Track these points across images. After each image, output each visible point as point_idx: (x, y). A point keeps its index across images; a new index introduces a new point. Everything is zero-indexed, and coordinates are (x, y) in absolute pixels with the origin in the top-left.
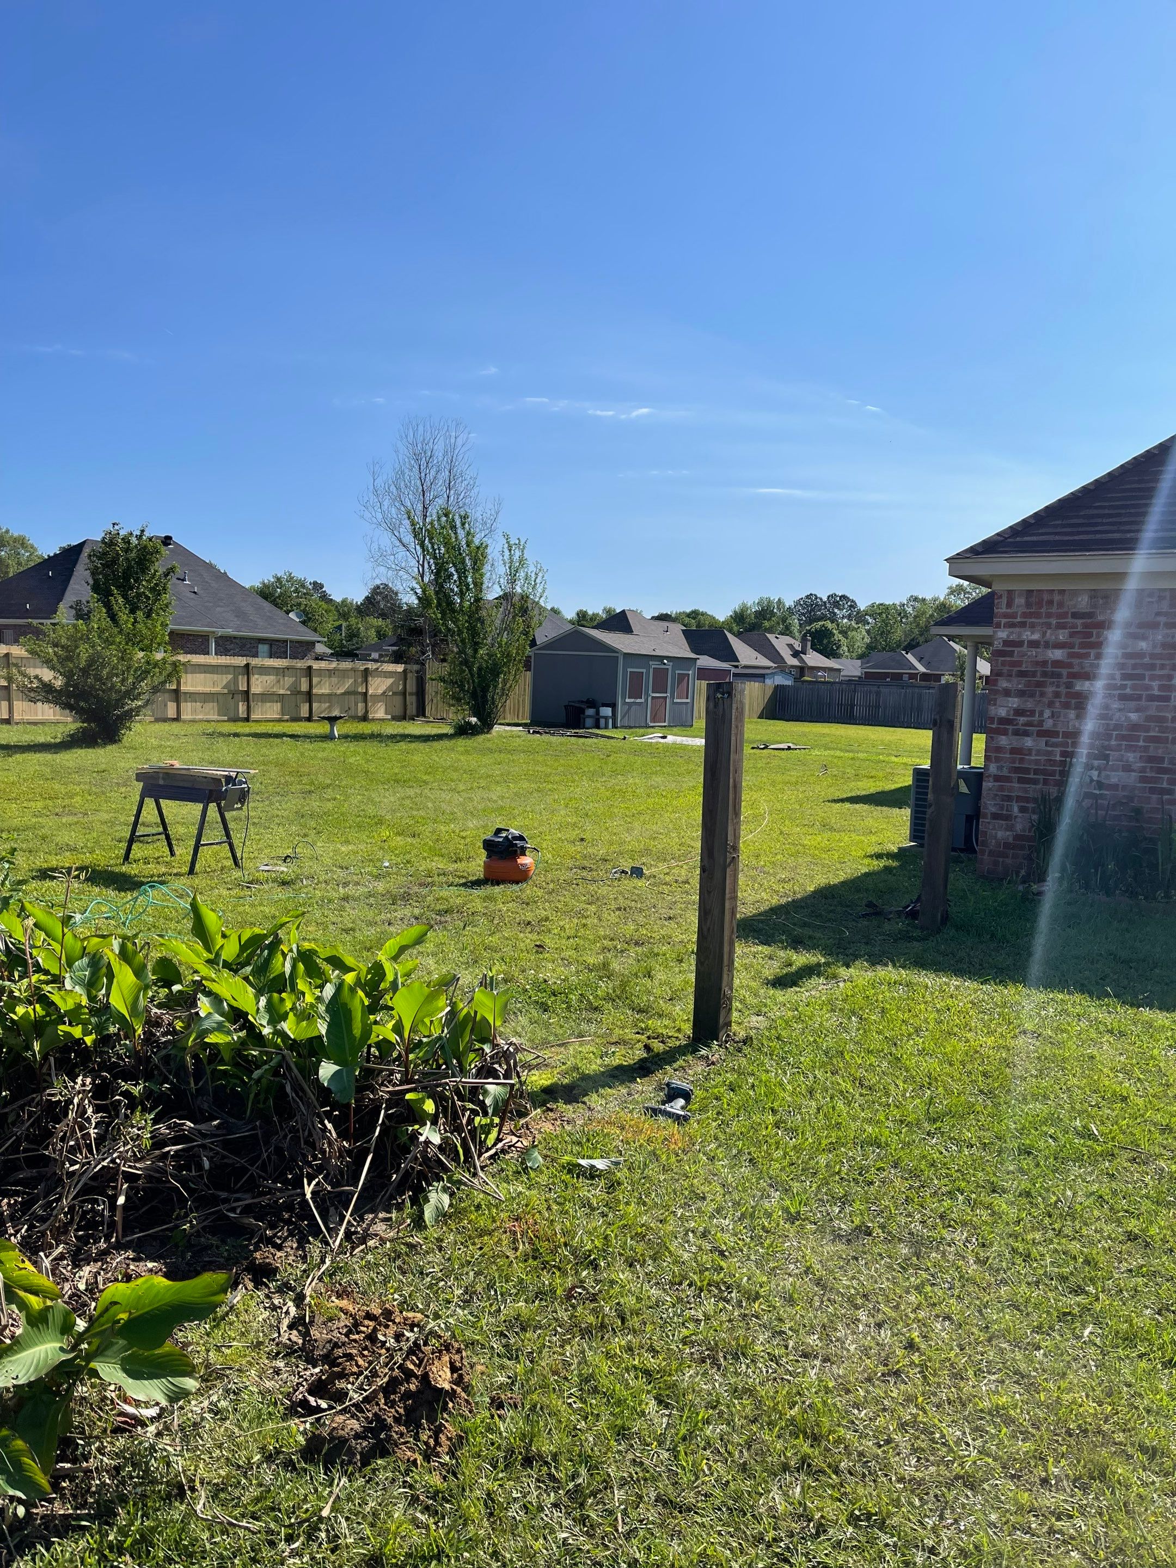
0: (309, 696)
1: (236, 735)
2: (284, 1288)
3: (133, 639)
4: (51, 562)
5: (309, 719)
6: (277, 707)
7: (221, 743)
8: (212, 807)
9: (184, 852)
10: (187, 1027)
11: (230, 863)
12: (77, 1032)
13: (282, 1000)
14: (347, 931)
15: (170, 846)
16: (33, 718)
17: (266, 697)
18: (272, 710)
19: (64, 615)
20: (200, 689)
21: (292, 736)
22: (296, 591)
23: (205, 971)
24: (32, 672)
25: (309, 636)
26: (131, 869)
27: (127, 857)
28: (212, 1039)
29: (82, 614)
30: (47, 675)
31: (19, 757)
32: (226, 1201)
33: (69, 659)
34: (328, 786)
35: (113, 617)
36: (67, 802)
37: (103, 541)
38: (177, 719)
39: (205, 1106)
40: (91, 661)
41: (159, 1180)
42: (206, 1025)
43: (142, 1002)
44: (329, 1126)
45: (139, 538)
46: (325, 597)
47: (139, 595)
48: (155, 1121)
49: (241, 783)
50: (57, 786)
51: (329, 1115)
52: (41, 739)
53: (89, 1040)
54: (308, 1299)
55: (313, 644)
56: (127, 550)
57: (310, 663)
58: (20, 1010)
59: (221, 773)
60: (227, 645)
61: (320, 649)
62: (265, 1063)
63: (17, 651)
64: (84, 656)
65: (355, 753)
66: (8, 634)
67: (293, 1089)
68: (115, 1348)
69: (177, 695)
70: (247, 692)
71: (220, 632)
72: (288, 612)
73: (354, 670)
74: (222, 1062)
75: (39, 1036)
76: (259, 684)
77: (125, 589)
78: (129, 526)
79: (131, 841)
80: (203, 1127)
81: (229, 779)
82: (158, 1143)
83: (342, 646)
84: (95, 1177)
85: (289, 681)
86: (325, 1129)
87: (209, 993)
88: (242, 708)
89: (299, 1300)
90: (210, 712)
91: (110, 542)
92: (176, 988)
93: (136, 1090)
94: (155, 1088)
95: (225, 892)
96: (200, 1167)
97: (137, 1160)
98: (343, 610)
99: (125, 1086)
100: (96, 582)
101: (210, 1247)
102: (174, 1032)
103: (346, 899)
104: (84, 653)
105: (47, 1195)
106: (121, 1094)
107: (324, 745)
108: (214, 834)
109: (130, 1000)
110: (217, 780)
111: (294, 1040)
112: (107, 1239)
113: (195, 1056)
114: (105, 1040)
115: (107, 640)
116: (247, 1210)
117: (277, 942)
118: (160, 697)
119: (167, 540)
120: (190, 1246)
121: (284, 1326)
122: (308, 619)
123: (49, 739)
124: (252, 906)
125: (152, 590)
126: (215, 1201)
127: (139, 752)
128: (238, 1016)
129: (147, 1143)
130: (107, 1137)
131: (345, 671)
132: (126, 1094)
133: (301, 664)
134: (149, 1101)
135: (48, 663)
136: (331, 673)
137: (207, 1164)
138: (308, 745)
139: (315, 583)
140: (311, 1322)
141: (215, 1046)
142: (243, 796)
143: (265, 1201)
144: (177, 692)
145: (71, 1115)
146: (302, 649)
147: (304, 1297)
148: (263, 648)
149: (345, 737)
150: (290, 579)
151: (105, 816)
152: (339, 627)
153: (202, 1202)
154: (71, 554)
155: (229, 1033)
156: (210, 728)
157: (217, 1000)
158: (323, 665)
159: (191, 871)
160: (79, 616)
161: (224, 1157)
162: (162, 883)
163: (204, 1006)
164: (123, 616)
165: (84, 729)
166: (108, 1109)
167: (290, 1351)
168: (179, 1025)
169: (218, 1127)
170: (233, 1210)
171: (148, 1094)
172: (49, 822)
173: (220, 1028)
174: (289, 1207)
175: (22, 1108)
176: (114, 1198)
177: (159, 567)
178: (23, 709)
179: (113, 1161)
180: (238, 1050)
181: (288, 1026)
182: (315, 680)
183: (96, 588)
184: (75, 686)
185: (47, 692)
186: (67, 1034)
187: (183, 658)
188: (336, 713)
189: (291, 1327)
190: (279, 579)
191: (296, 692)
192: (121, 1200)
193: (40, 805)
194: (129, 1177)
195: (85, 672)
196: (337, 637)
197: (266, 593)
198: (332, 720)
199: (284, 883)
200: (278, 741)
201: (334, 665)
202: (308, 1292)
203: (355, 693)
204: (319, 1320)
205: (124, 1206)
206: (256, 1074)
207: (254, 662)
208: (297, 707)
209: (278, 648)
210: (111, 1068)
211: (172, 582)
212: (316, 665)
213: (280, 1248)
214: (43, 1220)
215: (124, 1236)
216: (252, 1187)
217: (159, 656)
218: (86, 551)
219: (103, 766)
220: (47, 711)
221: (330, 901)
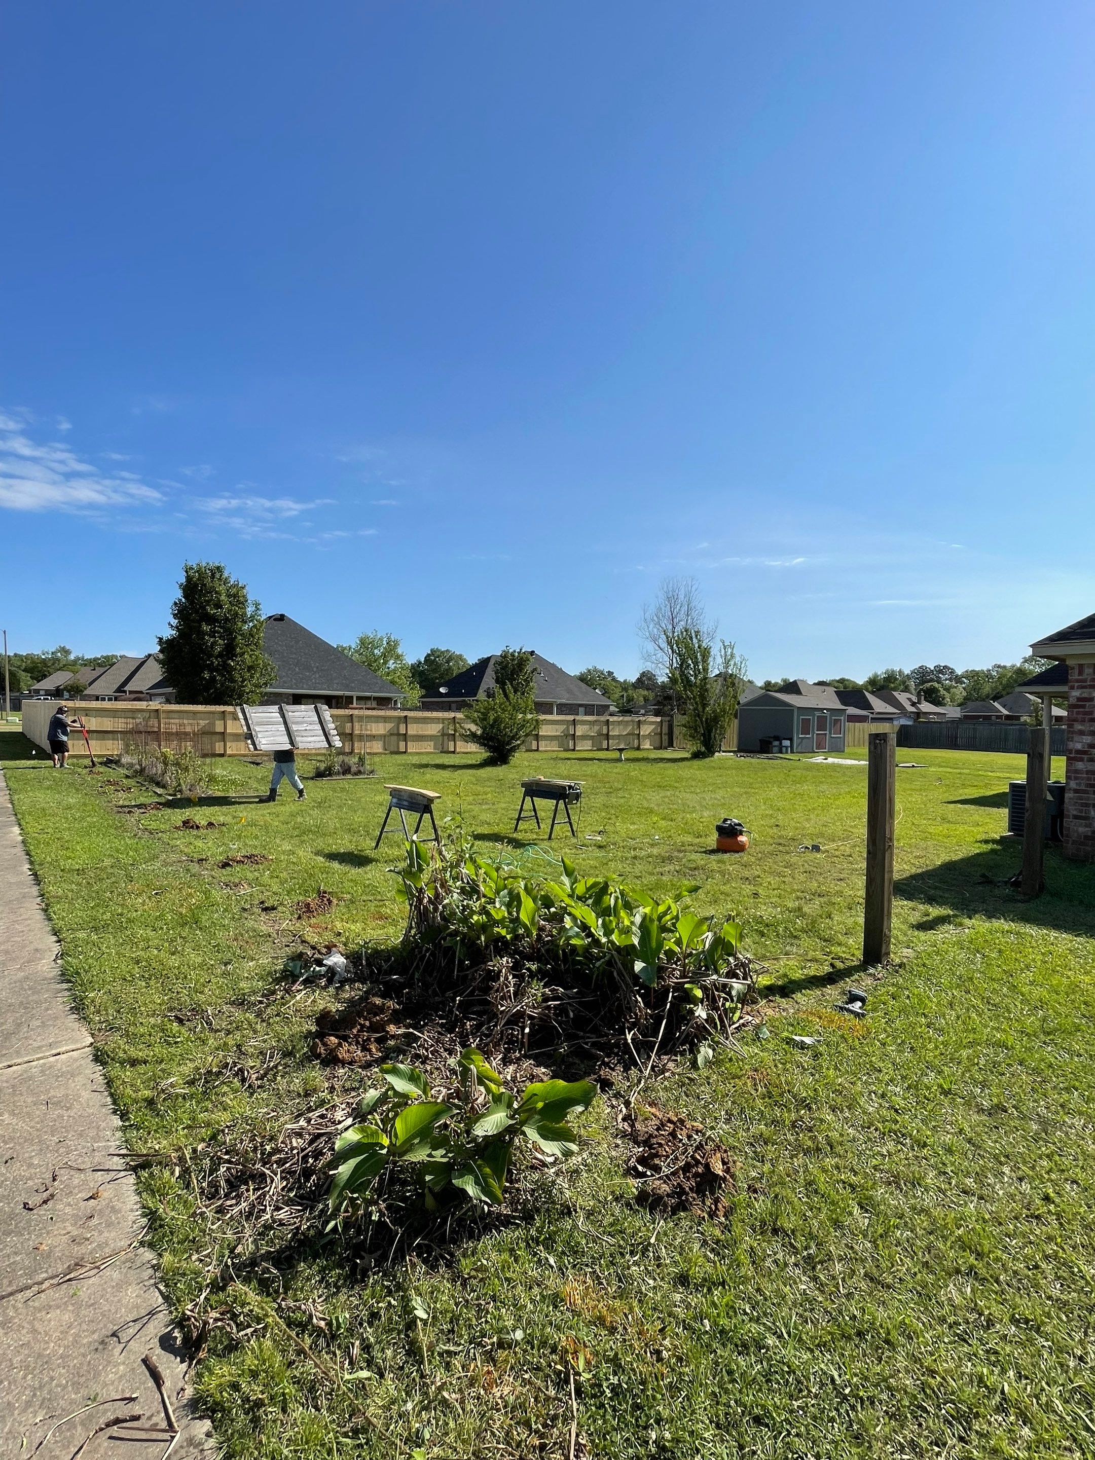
0: (607, 737)
1: (568, 759)
3: (517, 708)
4: (475, 667)
5: (607, 749)
6: (590, 742)
7: (560, 764)
8: (561, 802)
9: (545, 826)
10: (559, 934)
11: (570, 834)
12: (503, 932)
13: (611, 921)
14: (637, 877)
15: (538, 822)
16: (466, 750)
17: (584, 737)
18: (587, 745)
19: (481, 695)
20: (549, 734)
21: (598, 759)
22: (599, 676)
23: (568, 901)
24: (467, 726)
25: (606, 702)
26: (518, 836)
27: (516, 829)
28: (573, 942)
29: (490, 694)
30: (473, 728)
31: (460, 772)
32: (582, 1038)
33: (484, 719)
34: (620, 789)
35: (506, 695)
36: (484, 797)
37: (501, 656)
38: (537, 750)
39: (569, 980)
40: (495, 720)
41: (546, 1021)
42: (571, 933)
43: (537, 918)
44: (639, 999)
45: (519, 653)
46: (614, 679)
47: (518, 683)
48: (544, 987)
49: (577, 789)
50: (479, 788)
51: (638, 992)
52: (470, 762)
53: (508, 937)
54: (633, 1104)
55: (608, 706)
56: (513, 660)
57: (608, 717)
58: (475, 917)
59: (566, 783)
60: (564, 709)
61: (612, 709)
62: (600, 958)
63: (459, 715)
64: (492, 718)
65: (635, 770)
66: (454, 706)
67: (617, 974)
68: (534, 1119)
69: (537, 737)
70: (574, 735)
71: (559, 701)
72: (595, 689)
73: (633, 721)
74: (578, 955)
75: (484, 933)
76: (580, 730)
77: (511, 680)
78: (514, 648)
79: (518, 819)
80: (569, 992)
81: (570, 787)
82: (546, 999)
83: (624, 706)
84: (512, 1015)
85: (596, 728)
86: (637, 1000)
87: (570, 914)
88: (571, 743)
89: (627, 1104)
90: (554, 746)
91: (504, 656)
92: (553, 910)
93: (534, 967)
94: (543, 967)
95: (568, 852)
96: (568, 1016)
97: (534, 1008)
98: (625, 686)
99: (528, 965)
100: (497, 677)
102: (552, 936)
103: (635, 858)
104: (492, 716)
105: (489, 1022)
106: (527, 969)
107: (617, 765)
108: (561, 818)
109: (530, 916)
110: (564, 788)
111: (619, 947)
112: (520, 1052)
113: (564, 951)
114: (517, 938)
115: (503, 709)
116: (594, 1044)
117: (606, 886)
118: (530, 738)
119: (532, 653)
120: (563, 1062)
121: (619, 1120)
122: (606, 692)
123: (474, 762)
124: (584, 860)
125: (525, 680)
126: (577, 1038)
127: (519, 769)
128: (585, 927)
129: (540, 999)
130: (519, 993)
131: (627, 722)
132: (529, 969)
133: (603, 718)
134: (541, 974)
135: (474, 722)
136: (619, 723)
137: (572, 1015)
138: (608, 765)
139: (609, 672)
140: (636, 1119)
141: (574, 945)
142: (578, 797)
143: (604, 1040)
144: (537, 735)
145: (502, 979)
146: (602, 709)
147: (630, 1103)
148: (581, 709)
149: (627, 760)
150: (595, 670)
151: (503, 805)
152: (623, 696)
153: (570, 1037)
154: (484, 664)
155: (583, 939)
156: (554, 755)
157: (574, 918)
158: (615, 718)
159: (549, 838)
160: (489, 697)
161: (580, 1012)
162: (535, 844)
163: (568, 922)
164: (511, 696)
165: (492, 757)
166: (520, 977)
168: (555, 932)
169: (576, 993)
170: (588, 1044)
171: (539, 970)
172: (476, 808)
173: (577, 935)
174: (617, 1046)
175: (476, 971)
176: (523, 1028)
177: (528, 668)
178: (461, 746)
179: (522, 1007)
180: (587, 949)
181: (615, 937)
182: (611, 727)
183: (497, 681)
184: (487, 734)
185: (473, 737)
186: (498, 933)
187: (542, 717)
188: (621, 747)
189: (624, 1120)
190: (589, 671)
191: (600, 734)
192: (527, 1030)
193: (471, 798)
194: (531, 1018)
195: (492, 726)
196: (621, 701)
197: (582, 679)
198: (621, 750)
199: (600, 847)
200: (590, 762)
201: (621, 718)
202: (633, 1100)
203: (633, 734)
204: (640, 1118)
205: (528, 1033)
206: (598, 964)
207: (578, 718)
208: (601, 743)
209: (589, 709)
210: (520, 953)
211: (536, 677)
212: (611, 719)
213: (613, 1069)
214: (487, 1036)
215: (529, 1051)
216: (595, 1030)
217: (529, 716)
218: (492, 662)
219: (501, 777)
220: (473, 747)
221: (627, 859)
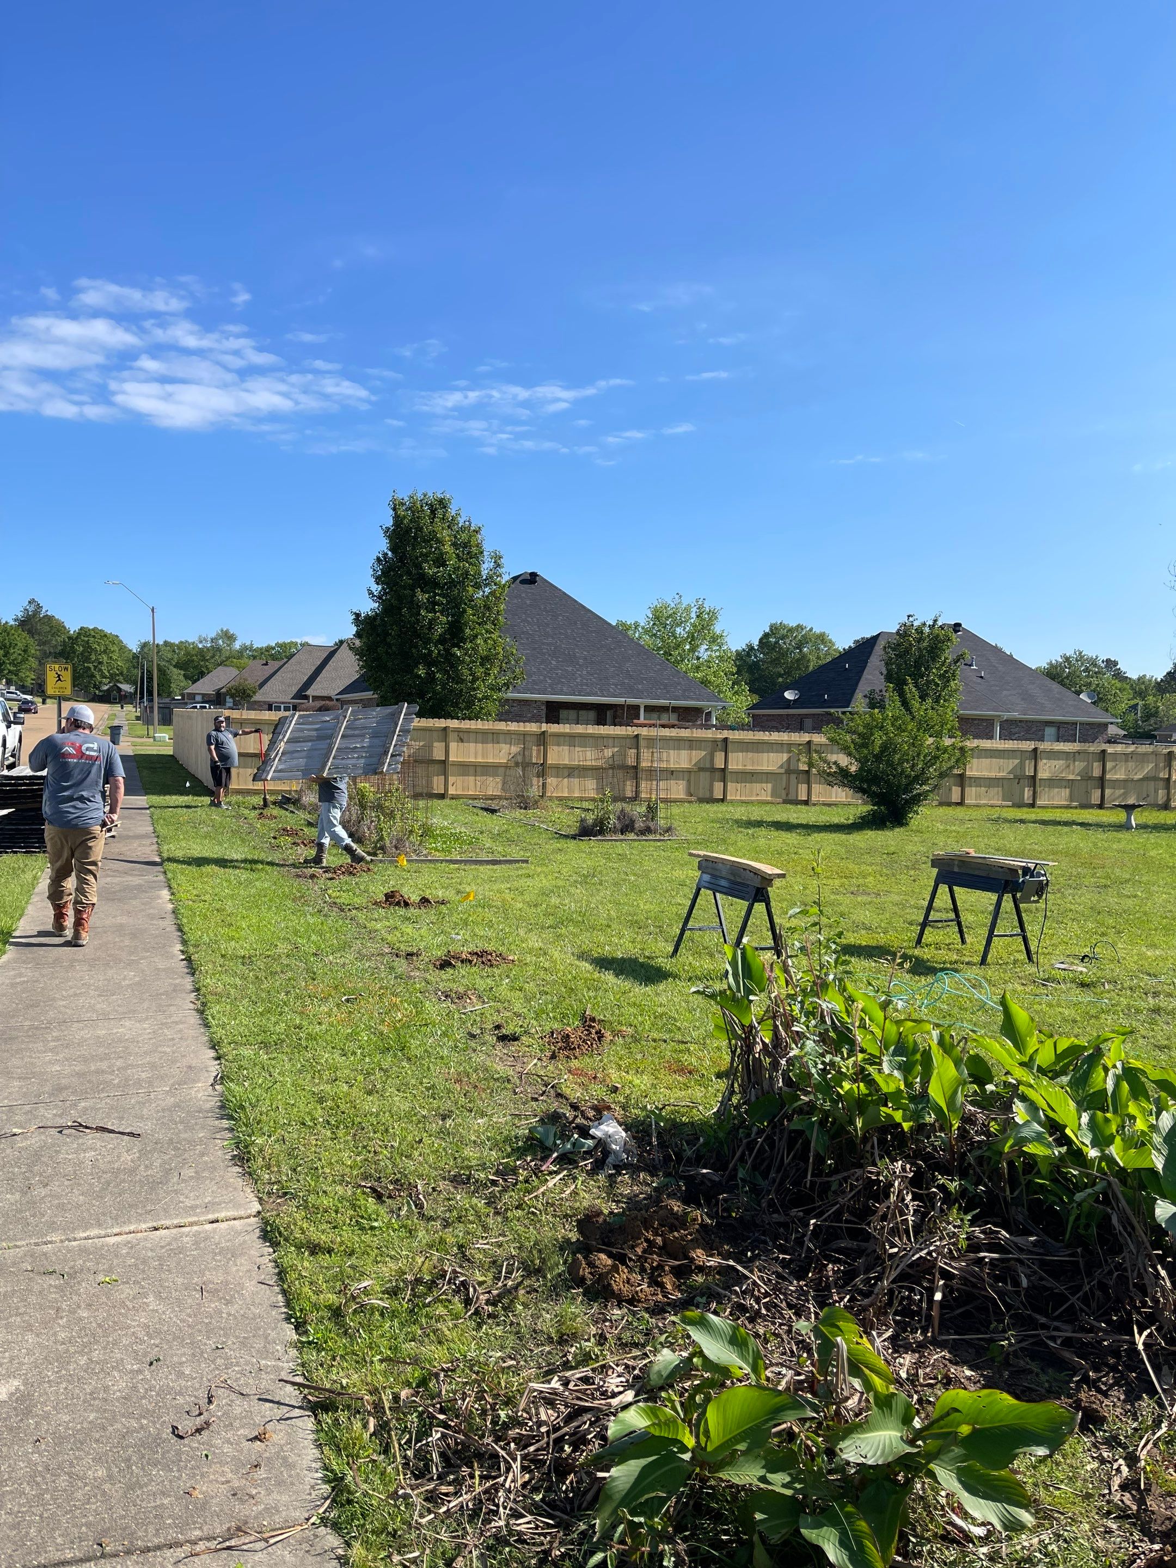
0: (1102, 782)
1: (1022, 821)
2: (1113, 1442)
3: (925, 726)
4: (848, 654)
5: (1101, 806)
6: (1065, 793)
7: (1006, 830)
8: (1007, 898)
9: (976, 940)
10: (1003, 1130)
11: (1023, 956)
12: (898, 1116)
13: (1107, 1120)
14: (1161, 1048)
15: (961, 932)
16: (828, 800)
17: (1053, 782)
18: (1061, 796)
19: (859, 703)
20: (986, 774)
21: (1082, 824)
22: (1087, 670)
23: (1020, 1073)
24: (833, 758)
25: (1099, 717)
26: (925, 953)
27: (919, 941)
28: (1030, 1149)
29: (875, 703)
30: (843, 760)
31: (817, 836)
32: (1044, 1327)
33: (865, 745)
34: (1127, 881)
35: (905, 703)
36: (861, 881)
37: (898, 633)
38: (961, 804)
39: (1020, 1218)
40: (884, 747)
41: (974, 1286)
42: (1025, 1133)
43: (960, 1098)
44: (1163, 1273)
45: (932, 627)
46: (1119, 675)
47: (928, 682)
48: (973, 1223)
49: (1039, 875)
50: (851, 866)
51: (1161, 1259)
52: (836, 820)
53: (906, 1126)
54: (1143, 1463)
55: (1105, 725)
56: (919, 640)
57: (1104, 746)
58: (847, 1085)
59: (1019, 863)
60: (1012, 729)
61: (1113, 730)
62: (1086, 1186)
63: (819, 739)
64: (878, 743)
65: (1157, 846)
66: (808, 723)
67: (1120, 1221)
68: (951, 1455)
69: (962, 780)
70: (1034, 778)
71: (1006, 715)
72: (1078, 693)
73: (1155, 754)
74: (1039, 1174)
75: (861, 1114)
76: (1046, 770)
77: (916, 676)
78: (923, 617)
79: (924, 925)
80: (1019, 1240)
81: (1026, 871)
82: (974, 1246)
83: (1138, 726)
84: (911, 1265)
85: (1079, 765)
86: (1158, 1275)
87: (1024, 1098)
88: (1027, 793)
89: (1132, 1460)
90: (994, 797)
91: (904, 632)
92: (990, 1087)
93: (953, 1186)
94: (971, 1188)
95: (1020, 988)
96: (1017, 1283)
97: (953, 1258)
98: (1141, 688)
99: (942, 1180)
100: (889, 671)
101: (1031, 1372)
102: (988, 1134)
103: (1157, 1010)
104: (878, 739)
105: (867, 1271)
106: (938, 1187)
107: (1120, 835)
108: (1007, 925)
109: (948, 1094)
110: (1013, 871)
111: (1123, 1170)
112: (924, 1332)
113: (1011, 1164)
114: (920, 1128)
115: (899, 728)
116: (1067, 1342)
117: (1098, 1053)
118: (946, 782)
119: (957, 627)
120: (1006, 1364)
121: (1115, 1487)
122: (1100, 699)
123: (843, 821)
124: (1050, 1005)
125: (941, 677)
126: (1035, 1325)
127: (925, 836)
128: (1055, 1128)
129: (963, 1244)
130: (923, 1228)
131: (1145, 754)
132: (943, 1188)
133: (1094, 748)
134: (967, 1201)
135: (846, 750)
136: (1127, 757)
137: (1025, 1282)
138: (1100, 835)
139: (1108, 661)
140: (1148, 1490)
141: (1032, 1156)
142: (1041, 889)
143: (1087, 1338)
144: (962, 776)
145: (893, 1198)
146: (1092, 731)
147: (1138, 1459)
148: (1050, 731)
149: (1143, 827)
150: (1080, 657)
151: (896, 898)
152: (1135, 707)
153: (1020, 1322)
154: (865, 647)
155: (1049, 1146)
156: (995, 813)
157: (1033, 1108)
158: (1119, 748)
159: (983, 962)
160: (872, 705)
161: (1042, 1279)
162: (956, 971)
163: (1020, 1113)
164: (915, 704)
165: (874, 812)
166: (925, 1200)
167: (1123, 1515)
168: (994, 1127)
169: (1034, 1244)
170: (1053, 1339)
171: (963, 1192)
172: (847, 900)
173: (1039, 1138)
174: (1116, 1353)
175: (845, 1179)
176: (931, 1292)
177: (948, 655)
178: (820, 792)
179: (929, 1253)
180: (1057, 1166)
181: (1115, 1150)
182: (1109, 765)
183: (889, 678)
184: (869, 771)
185: (843, 778)
186: (889, 1116)
187: (971, 743)
188: (1131, 801)
189: (1124, 1487)
190: (1067, 659)
191: (1086, 777)
192: (938, 1296)
193: (837, 882)
194: (945, 1275)
195: (878, 758)
196: (1131, 717)
197: (1054, 674)
198: (1129, 808)
199: (1083, 985)
200: (1066, 829)
201: (1132, 748)
202: (1143, 1455)
203: (1155, 779)
204: (1157, 1491)
205: (941, 1302)
206: (1079, 1196)
207: (1043, 746)
208: (1088, 793)
209: (1065, 731)
210: (927, 1158)
211: (960, 669)
212: (1110, 749)
213: (1105, 1394)
214: (866, 1295)
215: (940, 1333)
216: (1071, 1317)
217: (947, 742)
218: (881, 643)
219: (892, 849)
220: (840, 794)
221: (1138, 1011)
